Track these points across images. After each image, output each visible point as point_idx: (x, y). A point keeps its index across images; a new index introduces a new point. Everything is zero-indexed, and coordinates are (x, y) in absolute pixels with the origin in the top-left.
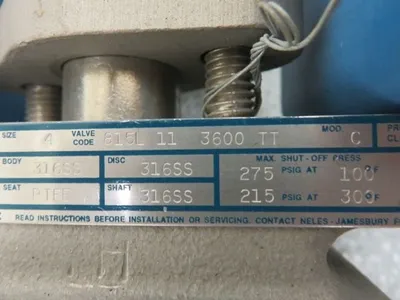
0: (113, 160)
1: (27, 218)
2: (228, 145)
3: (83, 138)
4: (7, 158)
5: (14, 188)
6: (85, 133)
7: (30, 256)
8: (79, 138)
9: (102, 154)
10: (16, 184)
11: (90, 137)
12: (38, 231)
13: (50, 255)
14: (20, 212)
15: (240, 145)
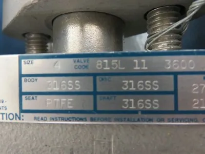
0: (103, 79)
1: (42, 119)
2: (184, 69)
3: (81, 64)
4: (27, 78)
5: (33, 98)
6: (82, 61)
7: (43, 144)
8: (78, 64)
9: (95, 75)
10: (34, 96)
11: (86, 64)
12: (49, 127)
13: (58, 144)
14: (37, 115)
15: (192, 69)
